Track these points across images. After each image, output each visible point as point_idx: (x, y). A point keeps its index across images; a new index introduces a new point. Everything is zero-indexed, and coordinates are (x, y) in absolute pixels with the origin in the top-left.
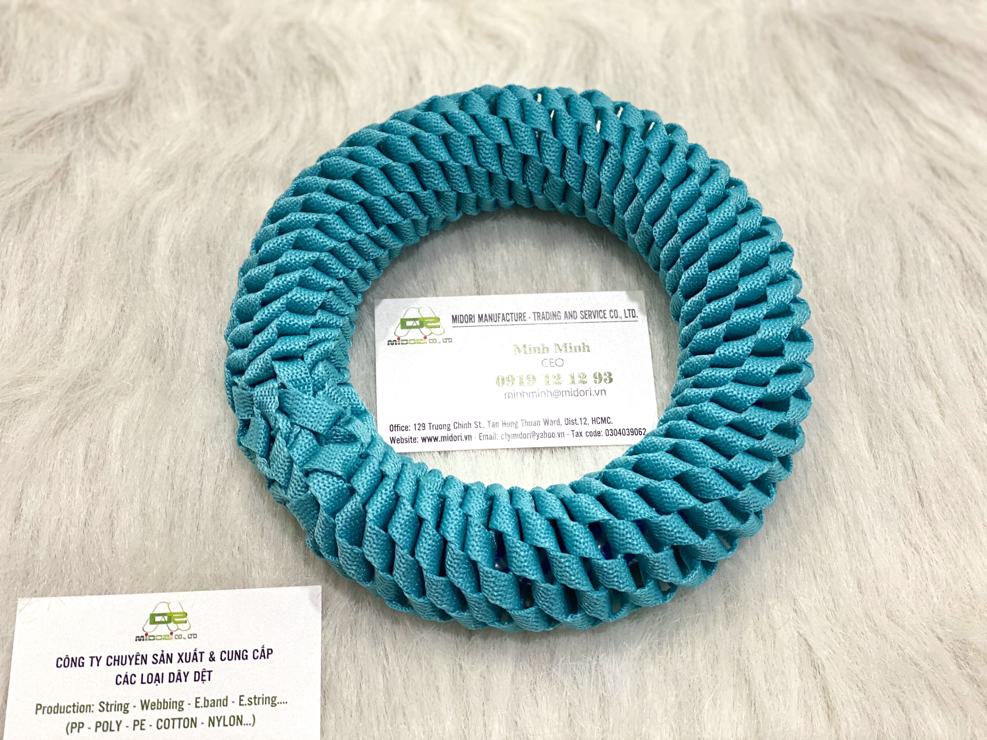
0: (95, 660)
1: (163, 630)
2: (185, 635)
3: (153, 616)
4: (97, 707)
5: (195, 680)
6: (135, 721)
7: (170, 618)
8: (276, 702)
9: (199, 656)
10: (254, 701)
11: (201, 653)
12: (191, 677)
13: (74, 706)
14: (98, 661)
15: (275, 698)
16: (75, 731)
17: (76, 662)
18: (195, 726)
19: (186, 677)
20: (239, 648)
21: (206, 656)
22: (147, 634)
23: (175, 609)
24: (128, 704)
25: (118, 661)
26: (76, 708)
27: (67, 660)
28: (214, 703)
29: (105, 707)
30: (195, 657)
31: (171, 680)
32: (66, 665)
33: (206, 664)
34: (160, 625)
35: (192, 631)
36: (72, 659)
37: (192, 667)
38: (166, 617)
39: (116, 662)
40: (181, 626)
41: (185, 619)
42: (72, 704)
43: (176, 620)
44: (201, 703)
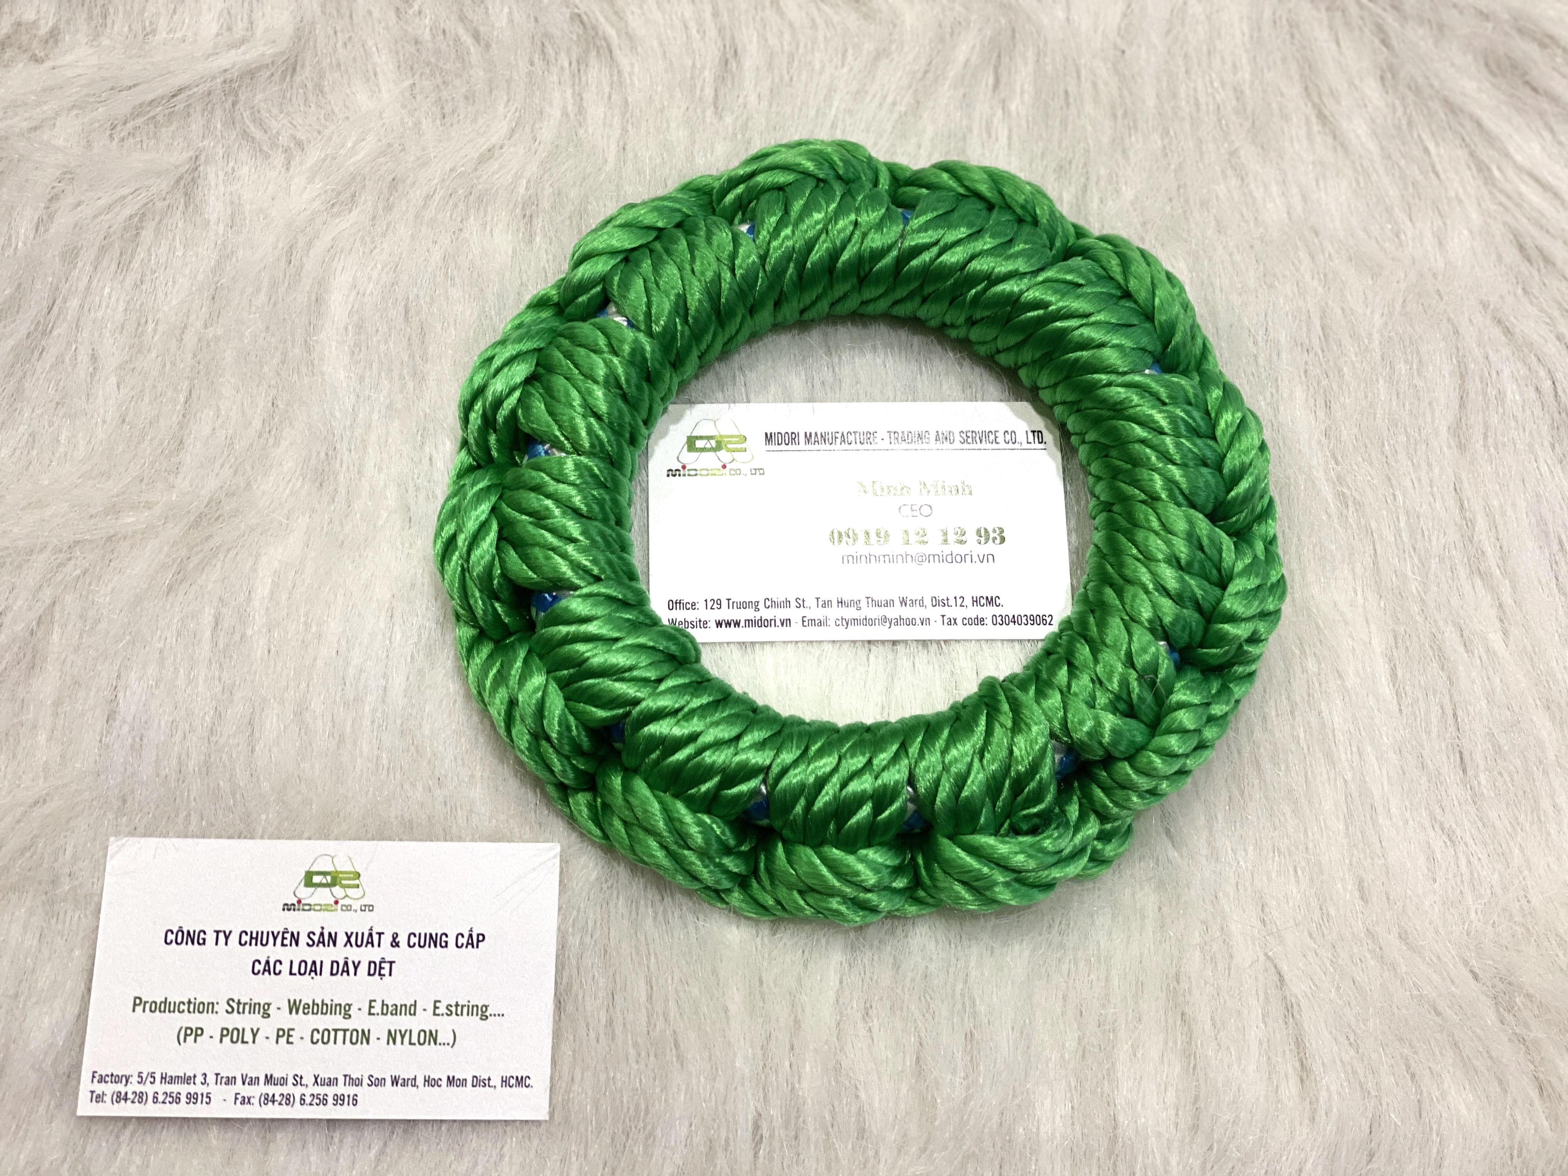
0: (222, 936)
1: (323, 896)
2: (356, 905)
3: (309, 875)
4: (222, 1007)
5: (369, 974)
6: (279, 1030)
7: (335, 880)
8: (488, 1014)
9: (376, 938)
10: (454, 1010)
11: (380, 934)
12: (363, 969)
13: (189, 1002)
14: (227, 938)
15: (486, 1007)
16: (191, 1039)
17: (194, 938)
18: (368, 1043)
19: (356, 968)
20: (435, 929)
21: (387, 939)
22: (299, 902)
23: (343, 866)
24: (269, 1005)
25: (257, 939)
26: (192, 1006)
27: (180, 934)
28: (396, 1010)
29: (235, 1006)
30: (370, 940)
31: (335, 971)
32: (179, 940)
33: (385, 951)
34: (319, 889)
35: (365, 901)
36: (189, 932)
37: (365, 955)
38: (329, 878)
39: (254, 941)
40: (350, 892)
41: (357, 882)
42: (186, 1001)
43: (344, 882)
44: (377, 1009)
